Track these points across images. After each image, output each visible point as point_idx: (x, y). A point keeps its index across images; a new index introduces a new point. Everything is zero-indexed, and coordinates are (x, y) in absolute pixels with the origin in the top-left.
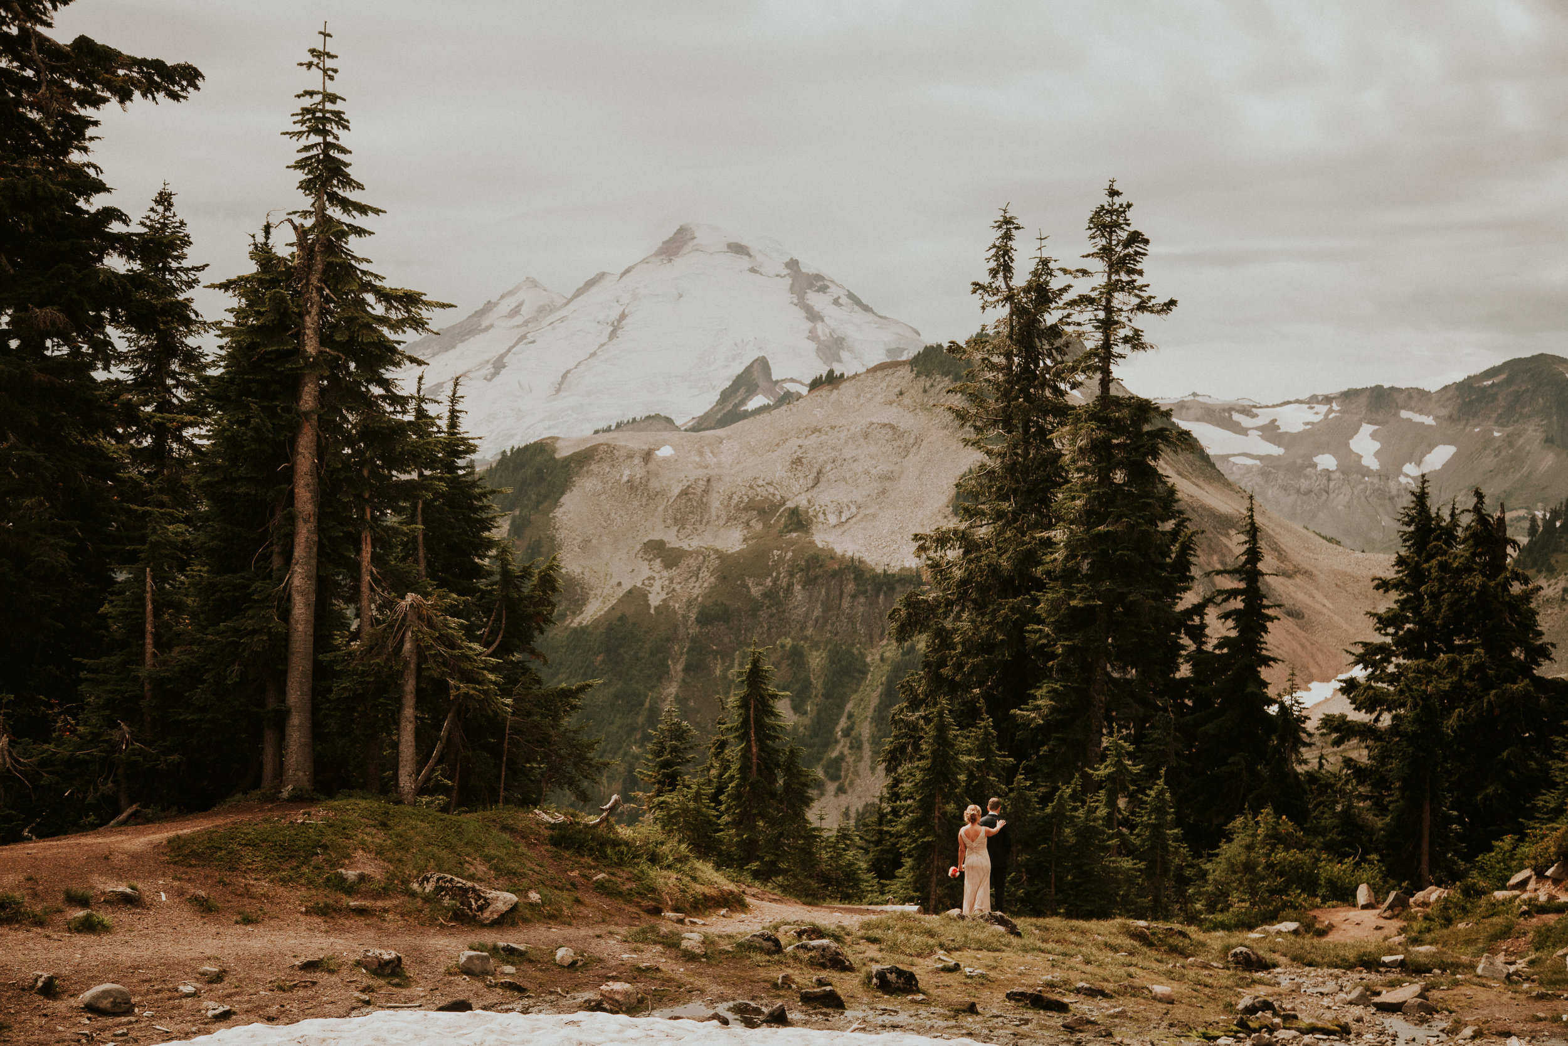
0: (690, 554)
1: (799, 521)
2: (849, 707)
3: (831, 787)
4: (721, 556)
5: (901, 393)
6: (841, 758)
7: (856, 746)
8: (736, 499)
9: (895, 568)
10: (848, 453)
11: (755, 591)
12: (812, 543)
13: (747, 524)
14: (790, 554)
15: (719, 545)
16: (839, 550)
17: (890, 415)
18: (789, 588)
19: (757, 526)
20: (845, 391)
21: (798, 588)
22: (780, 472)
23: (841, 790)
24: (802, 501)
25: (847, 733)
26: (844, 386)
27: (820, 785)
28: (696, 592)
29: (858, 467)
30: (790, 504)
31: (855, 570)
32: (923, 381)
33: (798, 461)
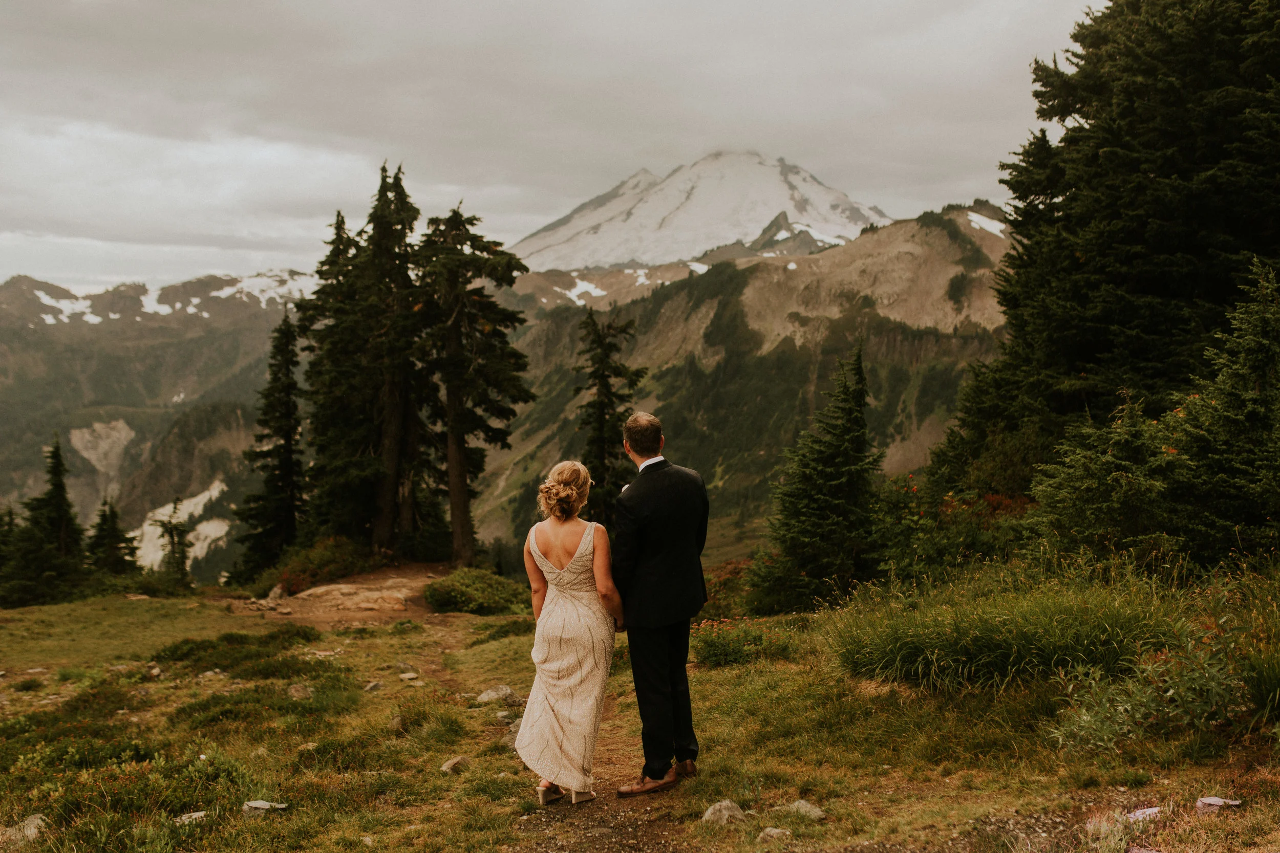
0: (813, 319)
1: (868, 302)
2: (903, 397)
3: (898, 438)
4: (831, 321)
5: (913, 236)
6: (902, 423)
7: (909, 417)
8: (833, 291)
9: (922, 327)
10: (890, 267)
11: (850, 339)
12: (878, 314)
13: (841, 305)
14: (866, 320)
15: (827, 314)
16: (892, 318)
17: (909, 247)
18: (868, 338)
19: (847, 306)
20: (882, 235)
21: (872, 337)
22: (855, 277)
23: (903, 439)
24: (868, 292)
25: (903, 410)
26: (880, 232)
27: (892, 436)
28: (818, 339)
29: (895, 275)
30: (862, 294)
31: (901, 328)
32: (925, 230)
33: (863, 272)
